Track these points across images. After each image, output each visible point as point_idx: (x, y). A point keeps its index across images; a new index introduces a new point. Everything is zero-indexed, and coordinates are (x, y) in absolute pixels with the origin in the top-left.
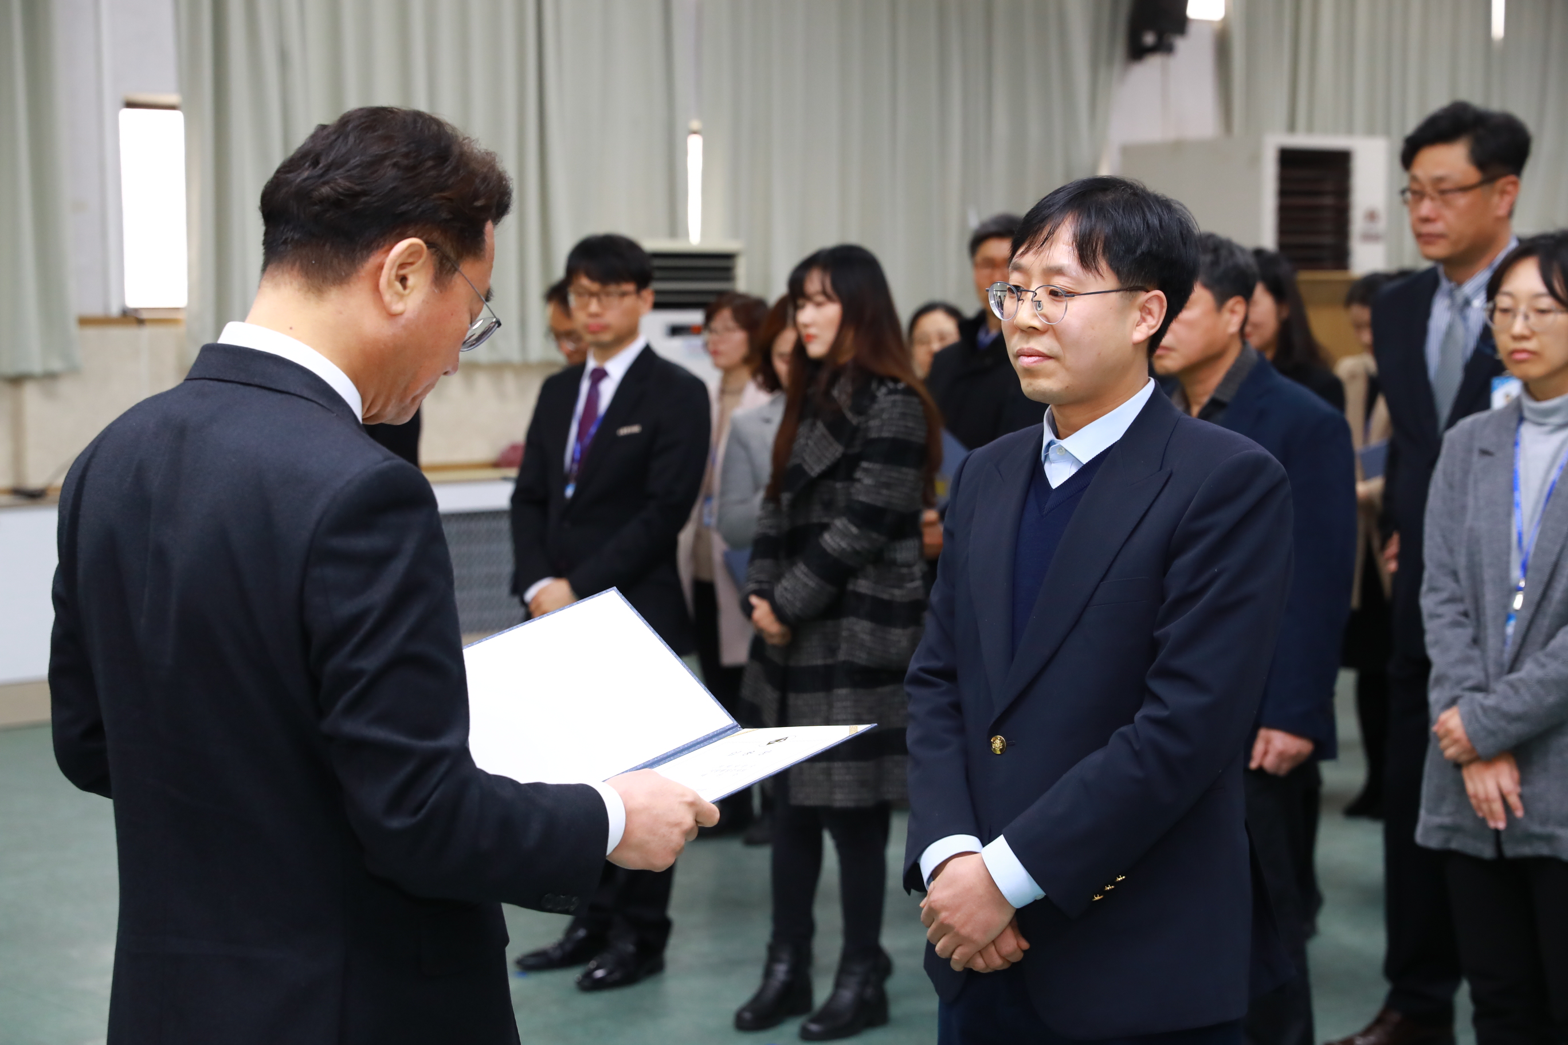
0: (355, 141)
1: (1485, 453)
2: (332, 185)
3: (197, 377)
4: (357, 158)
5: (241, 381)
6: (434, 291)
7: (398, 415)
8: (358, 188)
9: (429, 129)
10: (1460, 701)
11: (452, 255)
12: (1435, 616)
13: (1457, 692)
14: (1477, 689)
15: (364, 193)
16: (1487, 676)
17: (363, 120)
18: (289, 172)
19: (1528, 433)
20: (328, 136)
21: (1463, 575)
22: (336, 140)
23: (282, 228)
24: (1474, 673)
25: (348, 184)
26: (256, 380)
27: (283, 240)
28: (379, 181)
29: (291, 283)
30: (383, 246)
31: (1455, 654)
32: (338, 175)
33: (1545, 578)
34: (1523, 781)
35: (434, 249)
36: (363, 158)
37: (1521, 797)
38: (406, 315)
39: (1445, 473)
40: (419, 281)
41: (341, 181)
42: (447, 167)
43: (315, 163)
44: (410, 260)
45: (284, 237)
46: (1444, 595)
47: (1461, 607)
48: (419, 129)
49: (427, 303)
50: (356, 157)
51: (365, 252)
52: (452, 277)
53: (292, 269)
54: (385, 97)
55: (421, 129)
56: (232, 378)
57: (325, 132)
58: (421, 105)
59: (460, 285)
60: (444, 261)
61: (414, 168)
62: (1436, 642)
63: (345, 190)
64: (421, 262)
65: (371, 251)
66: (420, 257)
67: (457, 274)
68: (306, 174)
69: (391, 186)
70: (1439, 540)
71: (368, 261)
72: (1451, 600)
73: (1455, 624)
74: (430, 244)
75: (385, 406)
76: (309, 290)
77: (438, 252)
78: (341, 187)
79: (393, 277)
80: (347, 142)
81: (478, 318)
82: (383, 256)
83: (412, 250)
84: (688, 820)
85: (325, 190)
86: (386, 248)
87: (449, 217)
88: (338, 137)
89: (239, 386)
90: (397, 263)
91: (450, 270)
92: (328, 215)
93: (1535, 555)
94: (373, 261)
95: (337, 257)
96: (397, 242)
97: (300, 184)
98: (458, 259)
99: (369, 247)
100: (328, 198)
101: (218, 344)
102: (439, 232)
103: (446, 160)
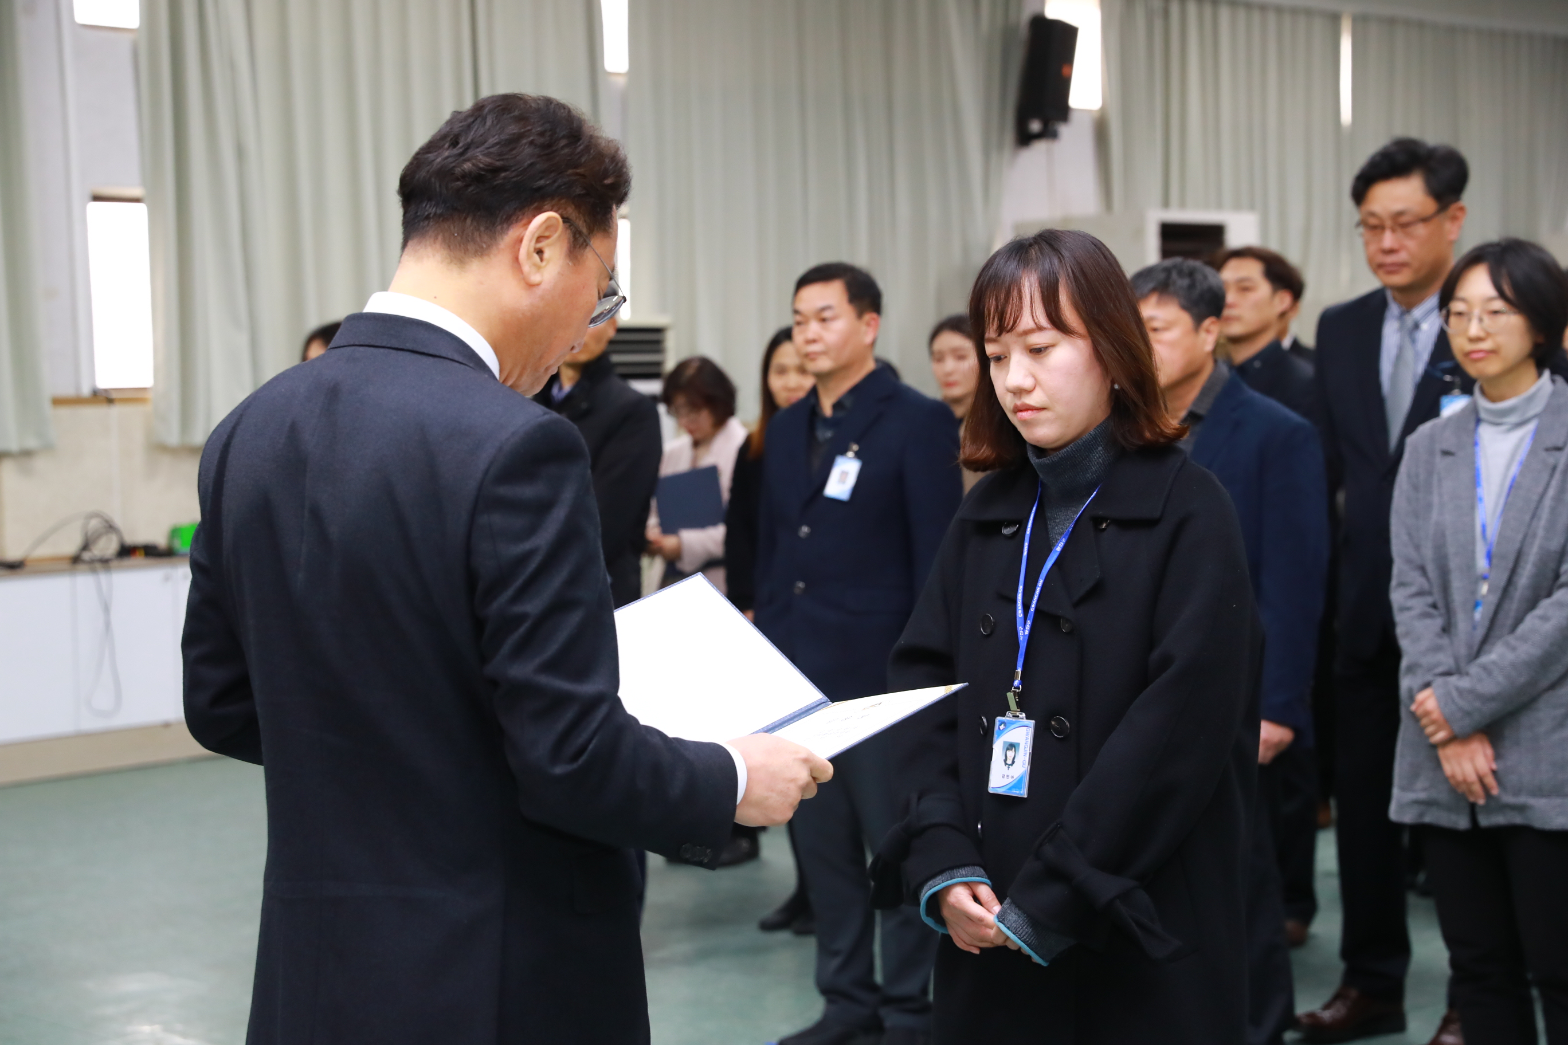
0: (493, 122)
1: (1446, 453)
2: (474, 161)
3: (346, 344)
4: (496, 137)
5: (393, 347)
6: (569, 264)
8: (498, 164)
10: (1434, 685)
11: (585, 230)
12: (1404, 609)
13: (1429, 677)
14: (1448, 674)
15: (504, 169)
16: (1456, 660)
17: (498, 102)
18: (427, 152)
19: (1486, 433)
20: (466, 119)
21: (1431, 569)
22: (473, 122)
23: (424, 205)
24: (1445, 660)
25: (488, 160)
26: (407, 345)
27: (425, 215)
28: (518, 157)
29: (434, 256)
30: (521, 220)
31: (1424, 644)
32: (479, 152)
33: (1510, 565)
34: (1498, 756)
35: (569, 224)
36: (501, 136)
37: (1494, 772)
38: (545, 286)
39: (1409, 476)
40: (555, 253)
41: (480, 158)
42: (580, 145)
43: (454, 143)
44: (547, 234)
45: (426, 213)
46: (1413, 589)
47: (1430, 600)
48: (552, 111)
49: (562, 275)
50: (494, 136)
51: (505, 226)
52: (584, 251)
53: (435, 243)
55: (554, 111)
56: (384, 345)
57: (459, 117)
59: (590, 259)
60: (577, 236)
61: (549, 146)
62: (1407, 634)
63: (486, 165)
64: (556, 236)
65: (511, 223)
66: (556, 231)
67: (588, 249)
68: (446, 154)
69: (529, 162)
70: (1405, 538)
71: (507, 234)
72: (1420, 594)
73: (1425, 615)
74: (566, 220)
75: (520, 375)
76: (451, 261)
77: (572, 227)
78: (482, 163)
79: (532, 249)
80: (485, 123)
82: (521, 230)
83: (549, 222)
84: (803, 775)
85: (467, 166)
86: (524, 221)
87: (583, 192)
88: (475, 120)
89: (391, 351)
90: (536, 235)
91: (582, 244)
92: (471, 189)
93: (1499, 543)
94: (513, 233)
95: (478, 230)
96: (534, 216)
97: (440, 162)
98: (589, 234)
99: (509, 220)
100: (470, 173)
101: (366, 314)
102: (573, 207)
103: (579, 140)
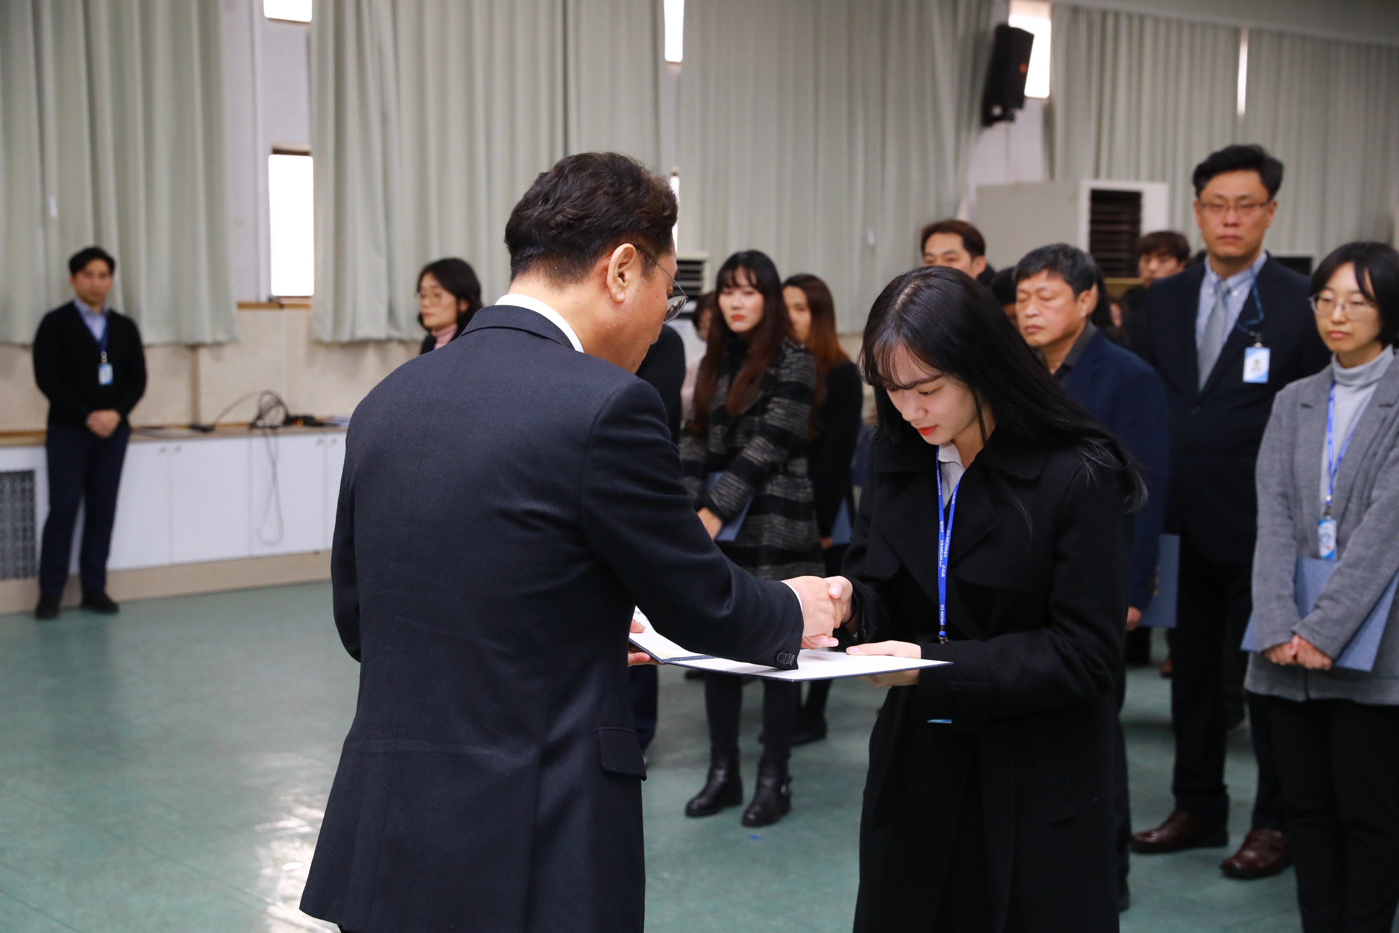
1: (1306, 406)
2: (564, 213)
8: (582, 213)
11: (653, 254)
15: (587, 217)
18: (527, 209)
19: (1338, 393)
20: (551, 180)
23: (525, 249)
25: (574, 211)
27: (526, 257)
28: (596, 206)
29: (539, 283)
30: (606, 253)
32: (567, 205)
36: (581, 191)
38: (627, 303)
40: (633, 276)
41: (568, 210)
42: (642, 190)
43: (544, 200)
44: (626, 260)
48: (617, 165)
49: (639, 293)
53: (537, 274)
57: (548, 177)
59: (660, 275)
60: (647, 260)
61: (619, 193)
63: (573, 216)
64: (633, 261)
65: (599, 256)
66: (632, 257)
67: (657, 266)
68: (540, 210)
69: (605, 209)
71: (598, 263)
74: (638, 249)
76: (552, 285)
77: (643, 255)
78: (570, 214)
79: (616, 273)
80: (567, 181)
82: (606, 260)
83: (627, 252)
85: (559, 218)
87: (647, 226)
88: (559, 180)
90: (618, 261)
92: (564, 235)
94: (601, 263)
95: (573, 265)
96: (615, 249)
97: (537, 216)
98: (656, 255)
100: (562, 223)
102: (642, 237)
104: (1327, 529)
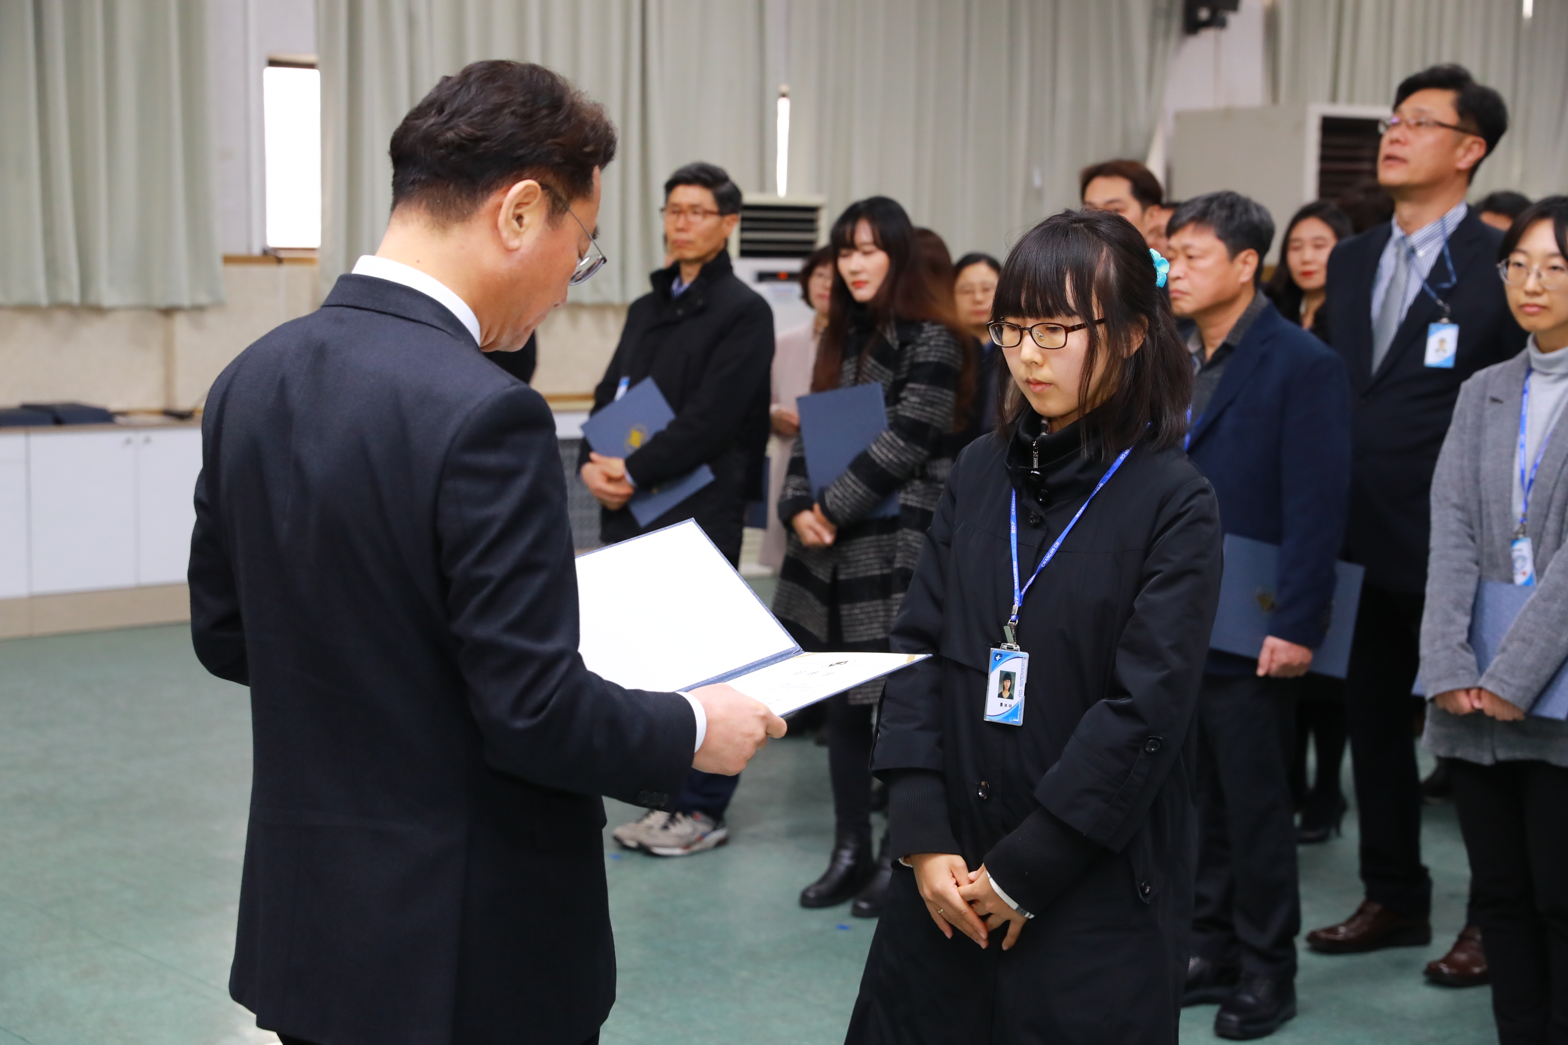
0: (477, 91)
1: (1495, 401)
2: (456, 130)
3: (335, 304)
4: (479, 107)
5: (376, 309)
6: (547, 229)
7: (512, 343)
8: (479, 134)
9: (544, 81)
11: (564, 196)
15: (485, 138)
17: (484, 72)
18: (417, 119)
19: (1535, 383)
20: (452, 86)
22: (458, 91)
23: (411, 168)
25: (470, 130)
26: (390, 309)
27: (410, 181)
28: (499, 127)
29: (418, 220)
30: (501, 188)
32: (462, 121)
35: (547, 191)
36: (484, 106)
38: (522, 251)
39: (1458, 418)
40: (535, 218)
41: (463, 127)
42: (560, 115)
43: (441, 111)
44: (526, 201)
45: (412, 179)
48: (535, 80)
49: (541, 240)
50: (477, 105)
51: (485, 193)
52: (563, 216)
53: (419, 207)
54: (503, 51)
55: (537, 81)
56: (368, 306)
57: (450, 83)
58: (534, 58)
59: (569, 222)
60: (557, 201)
61: (530, 116)
63: (467, 135)
64: (535, 202)
65: (492, 191)
66: (535, 197)
67: (567, 214)
68: (432, 121)
69: (509, 132)
71: (487, 200)
74: (544, 186)
75: (501, 332)
76: (434, 226)
77: (550, 195)
78: (464, 133)
79: (510, 216)
80: (470, 92)
81: (586, 255)
82: (502, 196)
83: (528, 190)
84: (759, 732)
85: (450, 135)
86: (504, 188)
87: (561, 161)
88: (462, 87)
89: (374, 313)
90: (515, 203)
91: (561, 209)
92: (453, 158)
94: (492, 201)
95: (460, 196)
96: (514, 184)
97: (426, 130)
98: (568, 199)
99: (489, 188)
100: (453, 142)
101: (354, 275)
102: (552, 175)
103: (560, 110)
104: (1520, 550)
